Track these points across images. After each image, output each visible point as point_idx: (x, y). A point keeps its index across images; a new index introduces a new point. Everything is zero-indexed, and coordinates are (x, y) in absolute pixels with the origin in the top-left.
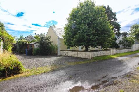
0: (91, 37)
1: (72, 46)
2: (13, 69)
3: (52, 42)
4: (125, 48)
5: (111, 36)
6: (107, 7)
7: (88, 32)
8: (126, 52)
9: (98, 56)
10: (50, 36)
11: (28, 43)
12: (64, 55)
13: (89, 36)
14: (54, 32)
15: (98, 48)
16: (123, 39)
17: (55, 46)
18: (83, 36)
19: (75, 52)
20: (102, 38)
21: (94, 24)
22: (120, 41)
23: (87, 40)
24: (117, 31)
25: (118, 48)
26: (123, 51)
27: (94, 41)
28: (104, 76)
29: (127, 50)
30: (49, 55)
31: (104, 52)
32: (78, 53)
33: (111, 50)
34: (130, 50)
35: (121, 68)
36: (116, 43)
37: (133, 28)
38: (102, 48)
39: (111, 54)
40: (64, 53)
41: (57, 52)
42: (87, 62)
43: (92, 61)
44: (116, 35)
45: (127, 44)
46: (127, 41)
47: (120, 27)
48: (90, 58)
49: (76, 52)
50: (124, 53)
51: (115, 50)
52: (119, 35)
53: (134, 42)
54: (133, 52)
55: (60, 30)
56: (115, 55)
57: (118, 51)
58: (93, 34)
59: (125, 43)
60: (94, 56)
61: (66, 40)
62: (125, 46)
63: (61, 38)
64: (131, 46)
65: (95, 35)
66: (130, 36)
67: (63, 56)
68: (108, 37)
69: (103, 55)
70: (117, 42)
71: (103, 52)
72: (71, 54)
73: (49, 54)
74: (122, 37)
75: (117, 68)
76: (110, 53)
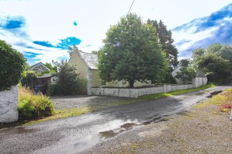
0: (139, 67)
1: (109, 81)
2: (44, 109)
3: (79, 74)
4: (184, 84)
5: (164, 66)
6: (158, 22)
7: (134, 61)
8: (185, 89)
9: (147, 94)
10: (76, 65)
11: (37, 76)
12: (98, 94)
13: (136, 67)
14: (82, 59)
15: (147, 83)
16: (181, 70)
17: (83, 80)
18: (127, 66)
19: (114, 89)
20: (152, 69)
21: (141, 50)
22: (178, 73)
23: (133, 71)
24: (173, 59)
25: (175, 83)
26: (182, 87)
27: (141, 73)
28: (156, 114)
29: (186, 86)
30: (73, 95)
31: (156, 89)
32: (119, 91)
33: (165, 86)
34: (190, 86)
35: (176, 107)
36: (172, 76)
37: (197, 53)
38: (152, 83)
39: (165, 92)
40: (98, 91)
41: (87, 90)
42: (132, 101)
43: (139, 100)
44: (173, 64)
45: (187, 77)
46: (187, 73)
47: (178, 53)
48: (137, 97)
49: (117, 89)
50: (183, 90)
51: (170, 85)
52: (175, 63)
53: (195, 74)
54: (195, 88)
55: (90, 57)
56: (169, 92)
57: (174, 87)
58: (140, 64)
59: (185, 75)
60: (143, 94)
61: (100, 71)
62: (184, 81)
63: (92, 68)
64: (191, 81)
65: (143, 65)
66: (192, 65)
67: (96, 96)
68: (160, 68)
69: (154, 93)
70: (174, 74)
71: (153, 88)
72: (108, 92)
73: (74, 93)
74: (180, 68)
75: (170, 107)
76: (164, 90)
